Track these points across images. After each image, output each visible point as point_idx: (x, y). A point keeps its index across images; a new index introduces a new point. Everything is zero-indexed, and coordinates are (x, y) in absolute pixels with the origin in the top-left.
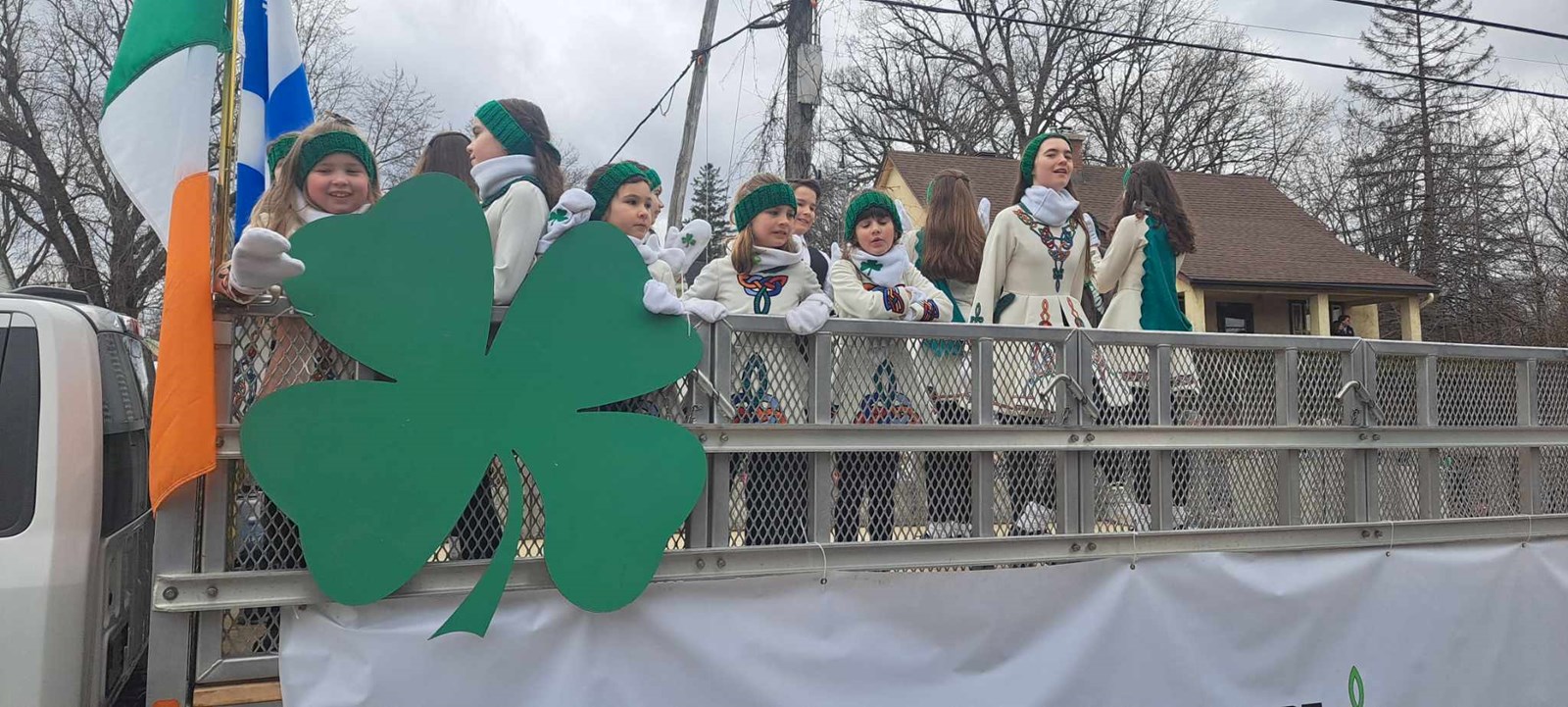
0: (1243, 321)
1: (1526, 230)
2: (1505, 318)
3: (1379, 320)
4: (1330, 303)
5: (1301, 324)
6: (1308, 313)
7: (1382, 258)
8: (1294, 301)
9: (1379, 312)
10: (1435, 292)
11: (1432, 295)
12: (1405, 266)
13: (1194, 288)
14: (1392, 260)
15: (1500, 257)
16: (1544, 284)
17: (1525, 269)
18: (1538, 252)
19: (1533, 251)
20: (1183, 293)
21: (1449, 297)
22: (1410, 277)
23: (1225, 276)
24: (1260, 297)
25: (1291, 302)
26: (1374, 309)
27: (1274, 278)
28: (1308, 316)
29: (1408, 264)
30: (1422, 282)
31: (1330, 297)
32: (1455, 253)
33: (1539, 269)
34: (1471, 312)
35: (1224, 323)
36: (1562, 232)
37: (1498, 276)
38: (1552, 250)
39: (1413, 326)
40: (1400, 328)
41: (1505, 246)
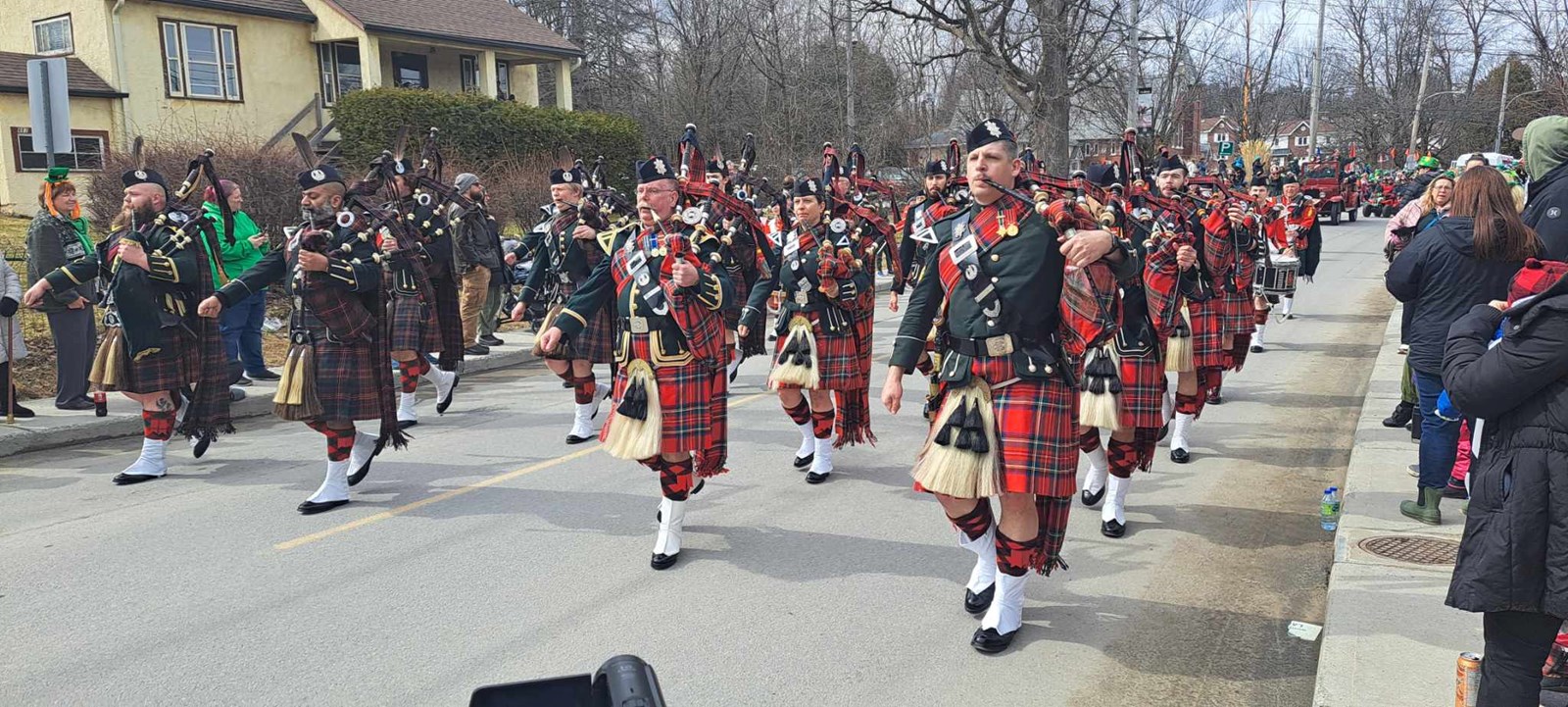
0: (418, 73)
1: (650, 7)
2: (635, 85)
3: (539, 80)
4: (497, 61)
5: (471, 80)
6: (478, 69)
7: (540, 21)
8: (466, 57)
9: (539, 73)
10: (584, 57)
11: (580, 59)
12: (559, 30)
13: (368, 34)
14: (549, 24)
15: (632, 30)
16: (662, 57)
17: (650, 42)
18: (658, 28)
19: (655, 26)
20: (357, 39)
21: (593, 63)
22: (563, 41)
23: (398, 24)
24: (433, 49)
25: (462, 57)
26: (533, 68)
27: (445, 31)
28: (477, 72)
29: (561, 29)
30: (573, 47)
31: (496, 53)
32: (598, 22)
33: (659, 43)
34: (610, 78)
35: (400, 75)
36: (676, 13)
37: (630, 47)
38: (669, 27)
39: (565, 89)
40: (555, 89)
41: (637, 19)
